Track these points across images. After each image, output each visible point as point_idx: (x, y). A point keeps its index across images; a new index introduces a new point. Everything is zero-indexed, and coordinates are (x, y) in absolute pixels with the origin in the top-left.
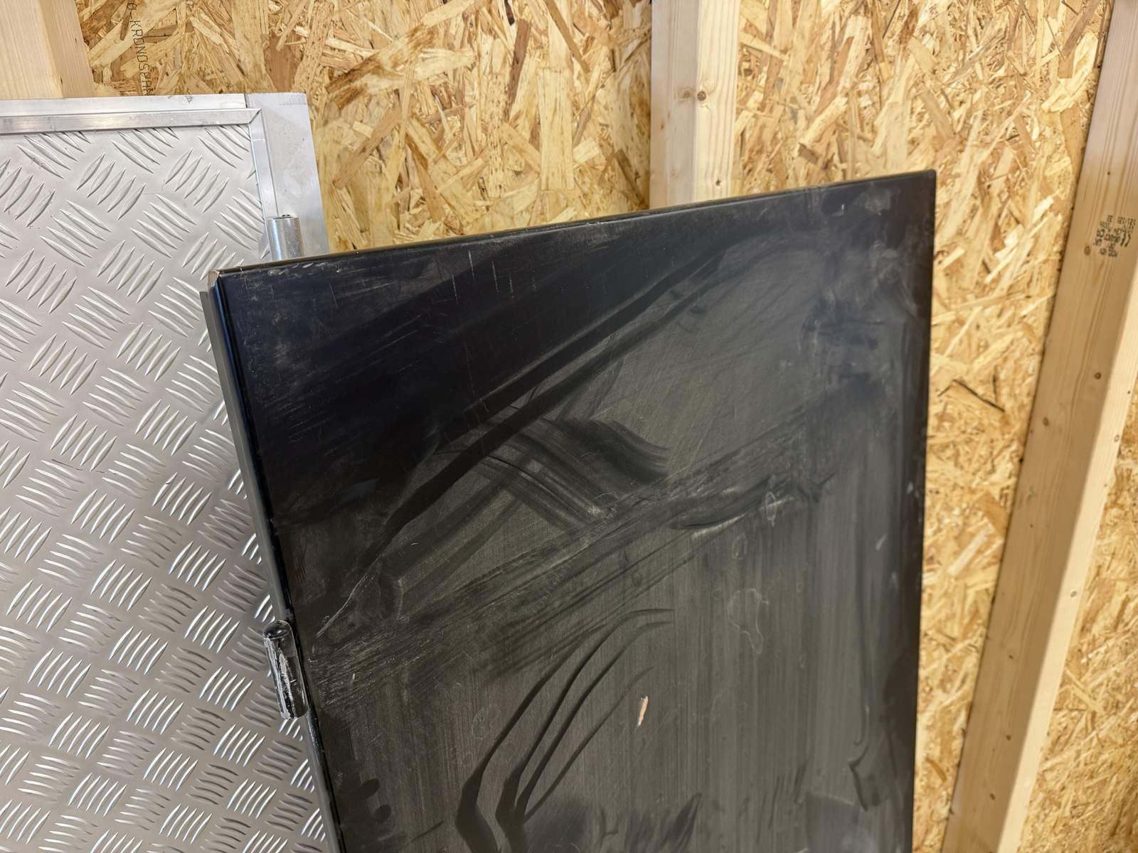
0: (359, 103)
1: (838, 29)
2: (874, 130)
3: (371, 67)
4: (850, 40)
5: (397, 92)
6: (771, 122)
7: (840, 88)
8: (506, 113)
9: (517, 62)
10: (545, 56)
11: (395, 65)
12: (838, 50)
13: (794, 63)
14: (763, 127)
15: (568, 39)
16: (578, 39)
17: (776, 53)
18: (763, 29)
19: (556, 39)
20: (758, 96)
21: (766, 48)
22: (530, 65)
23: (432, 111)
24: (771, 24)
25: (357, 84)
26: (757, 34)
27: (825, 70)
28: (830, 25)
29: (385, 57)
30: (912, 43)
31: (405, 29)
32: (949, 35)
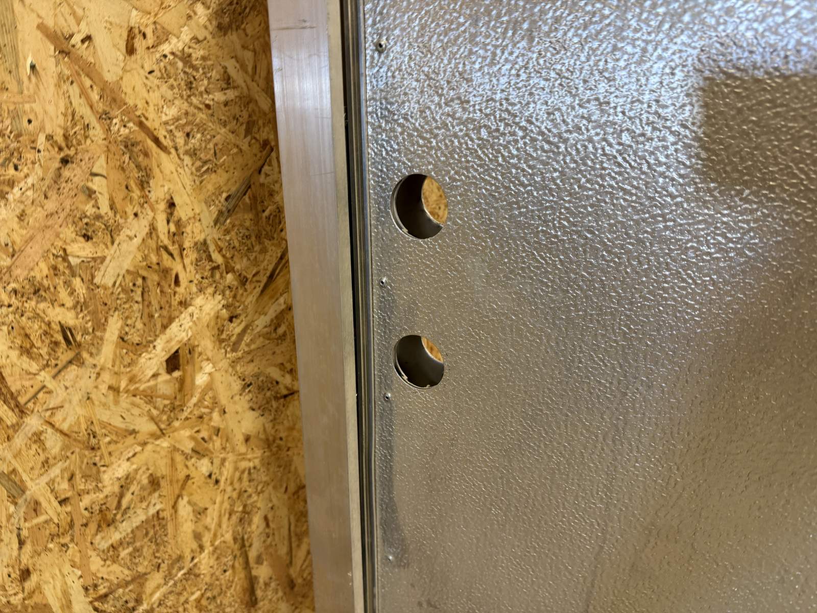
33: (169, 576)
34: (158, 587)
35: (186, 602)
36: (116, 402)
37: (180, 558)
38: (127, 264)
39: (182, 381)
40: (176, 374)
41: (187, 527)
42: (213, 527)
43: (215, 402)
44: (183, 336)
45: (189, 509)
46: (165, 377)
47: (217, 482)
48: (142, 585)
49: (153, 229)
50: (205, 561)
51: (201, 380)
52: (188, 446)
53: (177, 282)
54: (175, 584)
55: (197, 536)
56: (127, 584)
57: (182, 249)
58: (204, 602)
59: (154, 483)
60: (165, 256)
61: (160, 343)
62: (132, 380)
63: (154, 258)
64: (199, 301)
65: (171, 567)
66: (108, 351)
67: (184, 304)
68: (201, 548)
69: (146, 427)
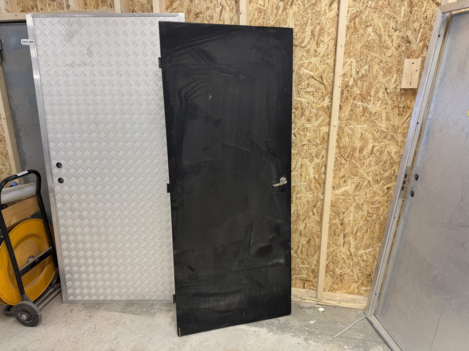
0: (199, 18)
1: (277, 4)
2: (286, 22)
3: (200, 13)
4: (280, 6)
5: (204, 16)
6: (265, 21)
7: (278, 15)
8: (219, 19)
9: (221, 12)
10: (226, 10)
11: (204, 12)
12: (278, 8)
13: (269, 10)
14: (264, 22)
15: (229, 8)
16: (231, 7)
17: (265, 9)
18: (263, 5)
19: (227, 8)
20: (262, 16)
21: (263, 8)
22: (223, 12)
23: (208, 19)
24: (264, 4)
25: (199, 15)
26: (262, 6)
27: (275, 11)
28: (276, 4)
29: (202, 12)
30: (293, 6)
31: (205, 7)
32: (301, 4)
33: (376, 216)
34: (375, 217)
35: (377, 222)
36: (380, 190)
37: (379, 215)
38: (387, 175)
39: (388, 191)
40: (388, 190)
41: (381, 211)
42: (385, 213)
43: (391, 196)
44: (390, 186)
45: (383, 209)
46: (386, 190)
47: (388, 207)
48: (373, 215)
49: (391, 172)
50: (382, 218)
51: (390, 192)
52: (386, 200)
53: (392, 179)
54: (377, 218)
55: (382, 213)
56: (372, 214)
57: (394, 175)
58: (379, 224)
59: (380, 202)
60: (392, 176)
61: (387, 185)
62: (382, 188)
63: (390, 175)
64: (394, 182)
65: (377, 215)
66: (381, 184)
67: (392, 182)
68: (382, 215)
69: (381, 195)
